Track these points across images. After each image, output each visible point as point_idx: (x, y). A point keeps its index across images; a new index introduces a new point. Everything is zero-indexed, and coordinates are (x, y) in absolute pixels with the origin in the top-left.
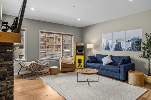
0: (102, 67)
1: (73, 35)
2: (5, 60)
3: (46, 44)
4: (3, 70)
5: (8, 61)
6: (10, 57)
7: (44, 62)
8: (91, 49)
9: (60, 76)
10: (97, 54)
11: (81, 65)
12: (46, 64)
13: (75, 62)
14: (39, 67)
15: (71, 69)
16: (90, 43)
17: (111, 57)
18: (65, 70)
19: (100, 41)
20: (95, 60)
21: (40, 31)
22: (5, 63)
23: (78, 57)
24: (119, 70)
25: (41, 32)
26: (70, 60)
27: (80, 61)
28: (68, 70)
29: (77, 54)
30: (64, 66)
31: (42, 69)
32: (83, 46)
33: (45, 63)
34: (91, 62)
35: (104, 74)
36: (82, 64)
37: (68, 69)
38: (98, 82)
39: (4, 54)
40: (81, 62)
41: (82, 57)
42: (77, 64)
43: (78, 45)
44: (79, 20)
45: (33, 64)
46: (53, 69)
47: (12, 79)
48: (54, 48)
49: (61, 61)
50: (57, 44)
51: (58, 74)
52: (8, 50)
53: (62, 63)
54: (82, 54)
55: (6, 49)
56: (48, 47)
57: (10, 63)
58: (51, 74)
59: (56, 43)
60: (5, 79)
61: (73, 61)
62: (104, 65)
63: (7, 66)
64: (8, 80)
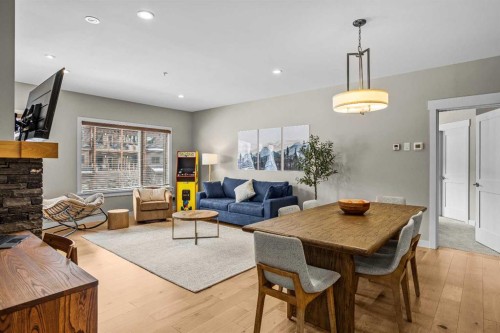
0: (232, 206)
1: (169, 132)
2: (27, 187)
3: (96, 150)
4: (25, 204)
5: (33, 188)
6: (37, 182)
7: (90, 198)
8: (212, 166)
9: (132, 231)
10: (226, 179)
11: (189, 205)
12: (97, 201)
13: (174, 199)
14: (79, 210)
15: (161, 215)
16: (210, 152)
17: (254, 183)
18: (146, 216)
19: (234, 148)
20: (219, 192)
21: (80, 119)
22: (28, 191)
23: (182, 186)
24: (263, 210)
25: (84, 123)
26: (160, 193)
27: (186, 195)
28: (153, 218)
29: (179, 179)
30: (143, 207)
31: (88, 216)
32: (194, 159)
33: (93, 201)
34: (211, 197)
35: (235, 222)
36: (192, 202)
37: (153, 214)
38: (217, 237)
39: (26, 177)
40: (189, 199)
41: (191, 186)
42: (180, 203)
43: (182, 155)
44: (181, 96)
45: (63, 202)
46: (116, 214)
47: (40, 218)
48: (120, 161)
49: (138, 196)
50: (131, 149)
51: (127, 227)
52: (33, 171)
53: (138, 200)
54: (193, 179)
55: (30, 169)
56: (100, 160)
57: (36, 191)
58: (109, 228)
59: (127, 148)
60: (28, 218)
61: (168, 195)
62: (237, 201)
63: (31, 196)
64: (33, 220)
